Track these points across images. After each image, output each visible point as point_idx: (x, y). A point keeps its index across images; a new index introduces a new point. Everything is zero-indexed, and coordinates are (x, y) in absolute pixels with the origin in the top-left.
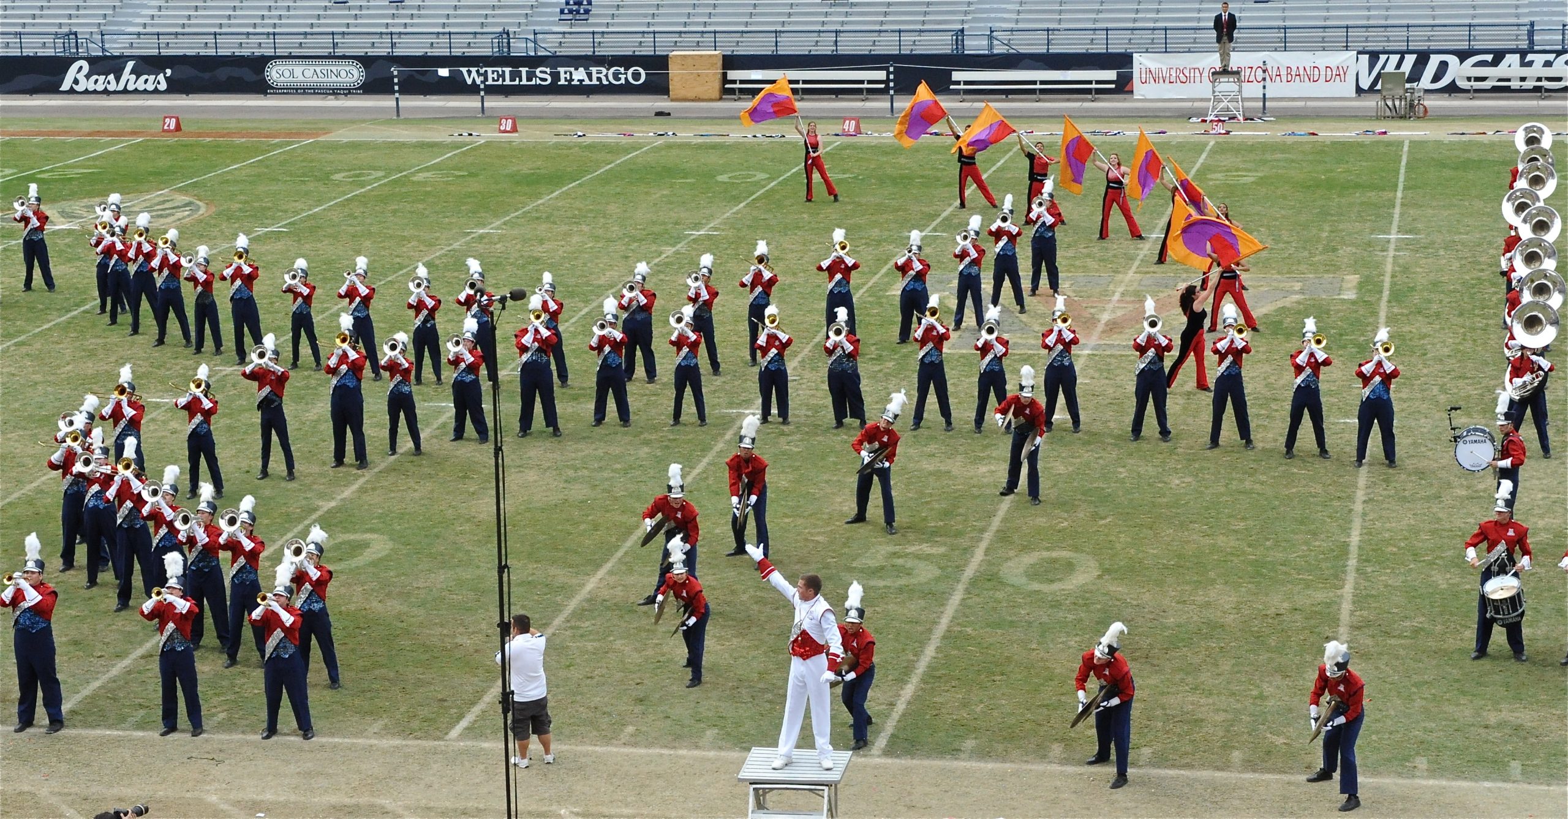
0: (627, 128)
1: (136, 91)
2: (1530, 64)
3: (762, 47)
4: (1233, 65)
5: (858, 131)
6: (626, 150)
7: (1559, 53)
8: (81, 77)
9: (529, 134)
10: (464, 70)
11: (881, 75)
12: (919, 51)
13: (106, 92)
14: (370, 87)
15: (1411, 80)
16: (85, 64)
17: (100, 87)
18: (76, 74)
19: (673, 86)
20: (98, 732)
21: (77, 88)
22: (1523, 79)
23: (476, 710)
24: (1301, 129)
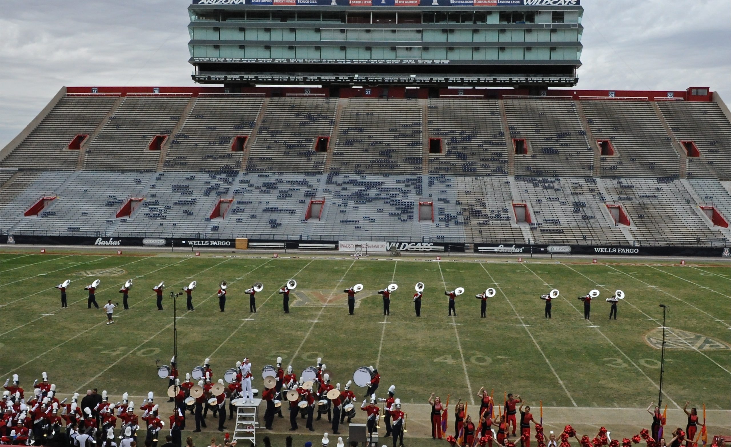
0: (225, 255)
1: (112, 245)
2: (423, 245)
3: (257, 237)
4: (360, 244)
5: (277, 256)
6: (224, 260)
7: (429, 243)
8: (100, 242)
9: (203, 256)
10: (189, 241)
11: (283, 244)
12: (292, 239)
13: (105, 245)
14: (167, 245)
15: (398, 248)
16: (101, 239)
17: (104, 244)
18: (99, 241)
19: (237, 246)
21: (98, 244)
22: (421, 249)
24: (374, 258)
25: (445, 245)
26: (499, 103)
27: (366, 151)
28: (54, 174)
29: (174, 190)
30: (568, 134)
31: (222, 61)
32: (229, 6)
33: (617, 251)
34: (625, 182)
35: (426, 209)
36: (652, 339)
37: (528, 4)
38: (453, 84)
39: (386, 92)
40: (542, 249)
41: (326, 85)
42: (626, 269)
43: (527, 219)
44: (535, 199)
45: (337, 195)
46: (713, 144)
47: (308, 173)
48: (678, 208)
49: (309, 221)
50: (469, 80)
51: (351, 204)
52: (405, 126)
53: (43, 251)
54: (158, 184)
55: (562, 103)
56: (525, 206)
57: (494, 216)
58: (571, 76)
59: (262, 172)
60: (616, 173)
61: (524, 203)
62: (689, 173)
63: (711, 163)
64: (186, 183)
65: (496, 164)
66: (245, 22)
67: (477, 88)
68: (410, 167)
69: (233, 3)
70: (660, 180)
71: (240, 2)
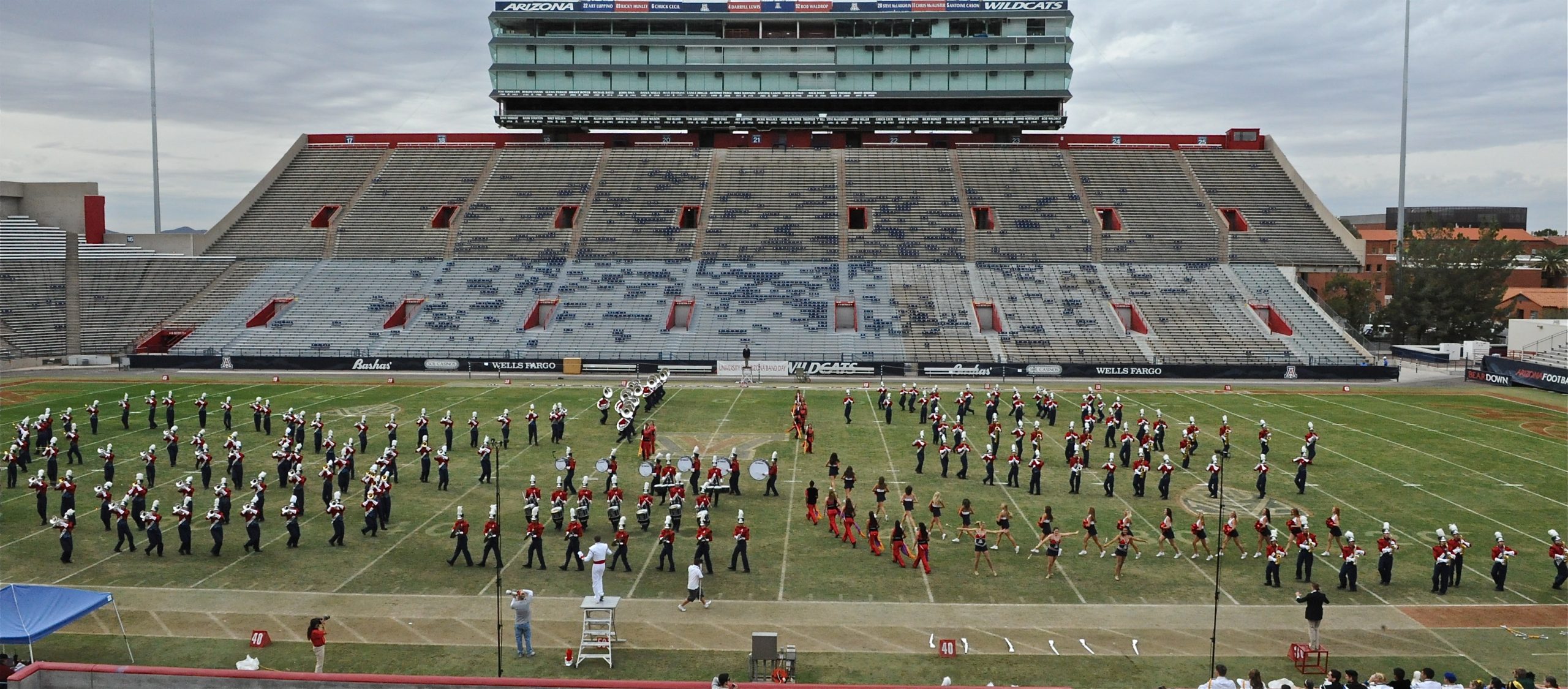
0: (549, 383)
2: (842, 366)
3: (595, 357)
4: (749, 365)
6: (548, 390)
7: (851, 363)
8: (360, 365)
9: (515, 385)
10: (493, 363)
11: (635, 366)
12: (647, 359)
14: (460, 369)
15: (805, 370)
16: (362, 360)
17: (366, 368)
18: (358, 363)
19: (565, 369)
20: (353, 594)
21: (358, 368)
22: (840, 371)
23: (489, 584)
24: (771, 386)
25: (876, 365)
26: (951, 154)
27: (755, 226)
28: (290, 264)
29: (469, 287)
30: (1054, 199)
31: (539, 94)
32: (549, 13)
33: (1130, 371)
34: (1138, 270)
35: (846, 313)
36: (1190, 502)
37: (991, 9)
38: (882, 127)
39: (783, 140)
40: (1020, 370)
41: (694, 129)
42: (1145, 399)
43: (995, 326)
44: (1006, 296)
45: (713, 292)
46: (1266, 212)
47: (669, 261)
48: (1218, 307)
49: (673, 331)
50: (906, 121)
51: (734, 305)
52: (813, 190)
53: (275, 379)
54: (447, 277)
55: (1044, 154)
56: (992, 307)
57: (947, 321)
58: (1056, 114)
59: (601, 260)
60: (1126, 257)
61: (990, 302)
62: (1233, 256)
63: (1264, 241)
64: (488, 276)
65: (949, 245)
66: (574, 36)
67: (917, 132)
68: (820, 250)
69: (556, 9)
70: (1190, 265)
71: (567, 7)
